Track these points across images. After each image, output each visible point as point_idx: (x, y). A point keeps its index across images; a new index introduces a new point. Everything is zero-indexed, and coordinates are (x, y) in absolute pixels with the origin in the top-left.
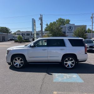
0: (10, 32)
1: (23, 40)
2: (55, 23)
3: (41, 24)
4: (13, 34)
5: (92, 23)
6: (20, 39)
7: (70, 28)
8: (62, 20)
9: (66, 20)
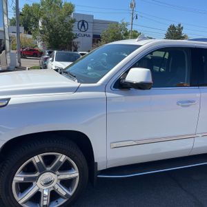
5: (133, 19)
7: (83, 24)
8: (56, 2)
9: (65, 4)
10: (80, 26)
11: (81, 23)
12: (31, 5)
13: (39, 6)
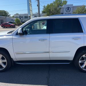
0: (9, 16)
1: (21, 23)
2: (52, 4)
3: (38, 6)
4: (12, 17)
6: (17, 22)
7: (68, 9)
8: (59, 1)
9: (63, 1)
10: (67, 10)
11: (67, 9)
12: (50, 4)
13: (53, 4)
